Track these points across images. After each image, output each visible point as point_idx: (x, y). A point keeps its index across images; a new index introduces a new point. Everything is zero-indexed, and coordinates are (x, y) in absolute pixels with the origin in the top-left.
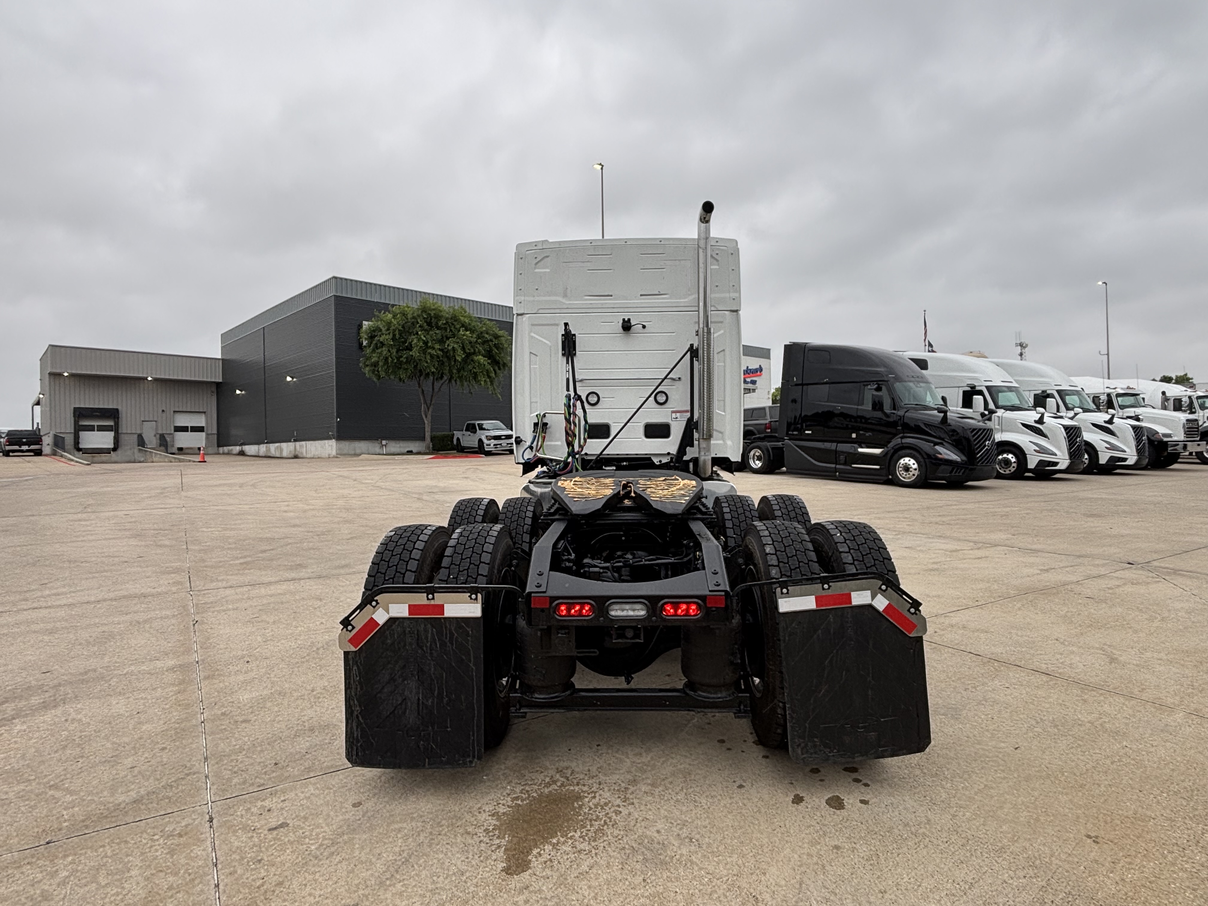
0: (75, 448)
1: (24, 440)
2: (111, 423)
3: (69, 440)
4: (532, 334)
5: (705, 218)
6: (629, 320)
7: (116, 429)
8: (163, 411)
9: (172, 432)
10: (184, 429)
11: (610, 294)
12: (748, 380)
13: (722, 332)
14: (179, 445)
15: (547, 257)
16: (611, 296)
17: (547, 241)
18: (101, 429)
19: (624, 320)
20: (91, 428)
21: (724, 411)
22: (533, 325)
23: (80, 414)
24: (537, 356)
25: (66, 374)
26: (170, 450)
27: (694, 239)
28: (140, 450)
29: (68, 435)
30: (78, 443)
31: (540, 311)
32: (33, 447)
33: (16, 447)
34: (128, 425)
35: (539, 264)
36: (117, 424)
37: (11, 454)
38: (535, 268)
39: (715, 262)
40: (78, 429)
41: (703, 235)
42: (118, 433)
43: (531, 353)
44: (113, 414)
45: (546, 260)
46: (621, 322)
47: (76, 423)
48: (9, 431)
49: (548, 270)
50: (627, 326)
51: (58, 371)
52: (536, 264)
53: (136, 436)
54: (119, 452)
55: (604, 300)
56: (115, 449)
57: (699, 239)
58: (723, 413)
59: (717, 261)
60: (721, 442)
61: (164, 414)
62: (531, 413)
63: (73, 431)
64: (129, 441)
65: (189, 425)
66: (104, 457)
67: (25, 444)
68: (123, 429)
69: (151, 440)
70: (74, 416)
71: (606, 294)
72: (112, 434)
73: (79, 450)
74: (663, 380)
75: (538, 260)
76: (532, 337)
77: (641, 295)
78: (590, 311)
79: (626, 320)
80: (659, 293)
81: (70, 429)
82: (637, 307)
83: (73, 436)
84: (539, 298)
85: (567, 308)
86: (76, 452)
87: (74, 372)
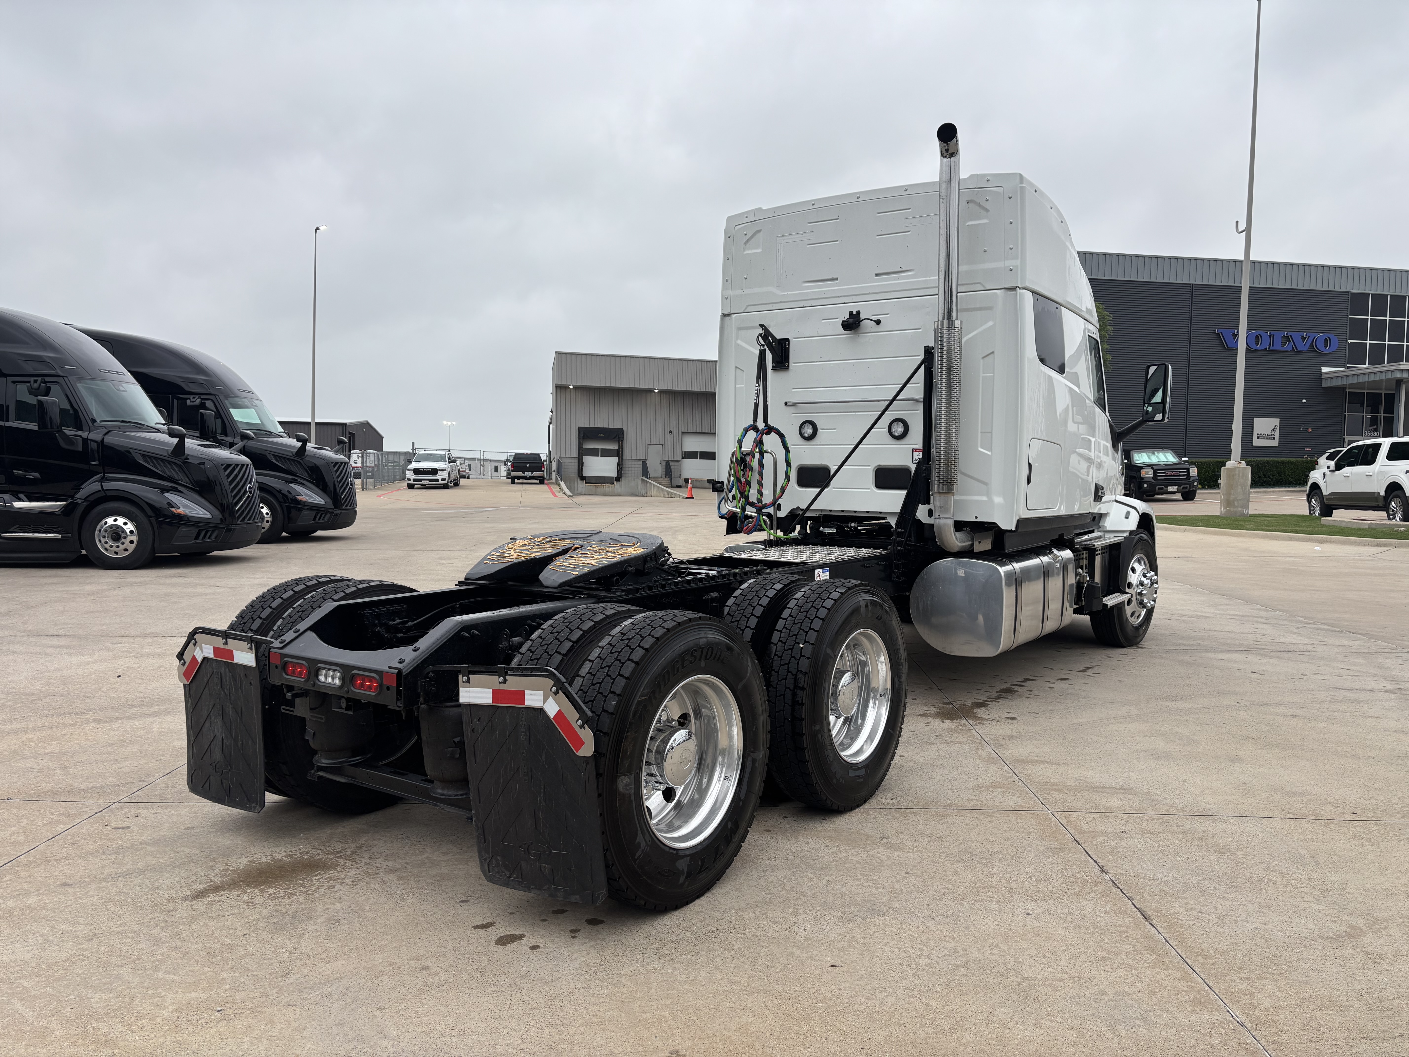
0: (579, 476)
1: (529, 465)
2: (615, 446)
3: (572, 465)
4: (740, 343)
5: (947, 150)
6: (858, 313)
7: (619, 453)
8: (671, 432)
9: (680, 458)
10: (692, 455)
11: (835, 277)
13: (991, 323)
14: (686, 475)
15: (759, 231)
16: (837, 279)
17: (760, 209)
18: (606, 453)
19: (851, 313)
20: (594, 453)
21: (990, 450)
22: (741, 329)
23: (586, 434)
24: (743, 371)
25: (571, 387)
26: (675, 482)
27: (934, 183)
28: (643, 480)
29: (570, 460)
30: (582, 469)
31: (750, 309)
32: (536, 474)
33: (520, 474)
34: (633, 450)
35: (751, 242)
36: (621, 447)
37: (516, 481)
38: (745, 249)
39: (983, 212)
40: (583, 452)
41: (945, 178)
42: (622, 459)
43: (736, 367)
44: (616, 435)
45: (758, 235)
46: (845, 317)
47: (580, 446)
48: (516, 454)
49: (759, 250)
50: (853, 323)
51: (564, 383)
52: (746, 243)
53: (640, 463)
54: (623, 481)
55: (828, 286)
56: (618, 479)
57: (940, 183)
58: (989, 453)
59: (987, 210)
60: (985, 498)
61: (671, 436)
63: (577, 456)
64: (633, 468)
65: (699, 449)
66: (607, 488)
67: (529, 469)
68: (628, 454)
69: (656, 469)
70: (579, 439)
71: (830, 277)
72: (614, 460)
73: (582, 478)
74: (891, 402)
75: (748, 237)
76: (738, 345)
77: (877, 275)
78: (809, 303)
79: (855, 313)
80: (901, 269)
81: (574, 453)
82: (870, 293)
83: (576, 461)
84: (747, 291)
85: (781, 302)
86: (579, 481)
87: (579, 384)
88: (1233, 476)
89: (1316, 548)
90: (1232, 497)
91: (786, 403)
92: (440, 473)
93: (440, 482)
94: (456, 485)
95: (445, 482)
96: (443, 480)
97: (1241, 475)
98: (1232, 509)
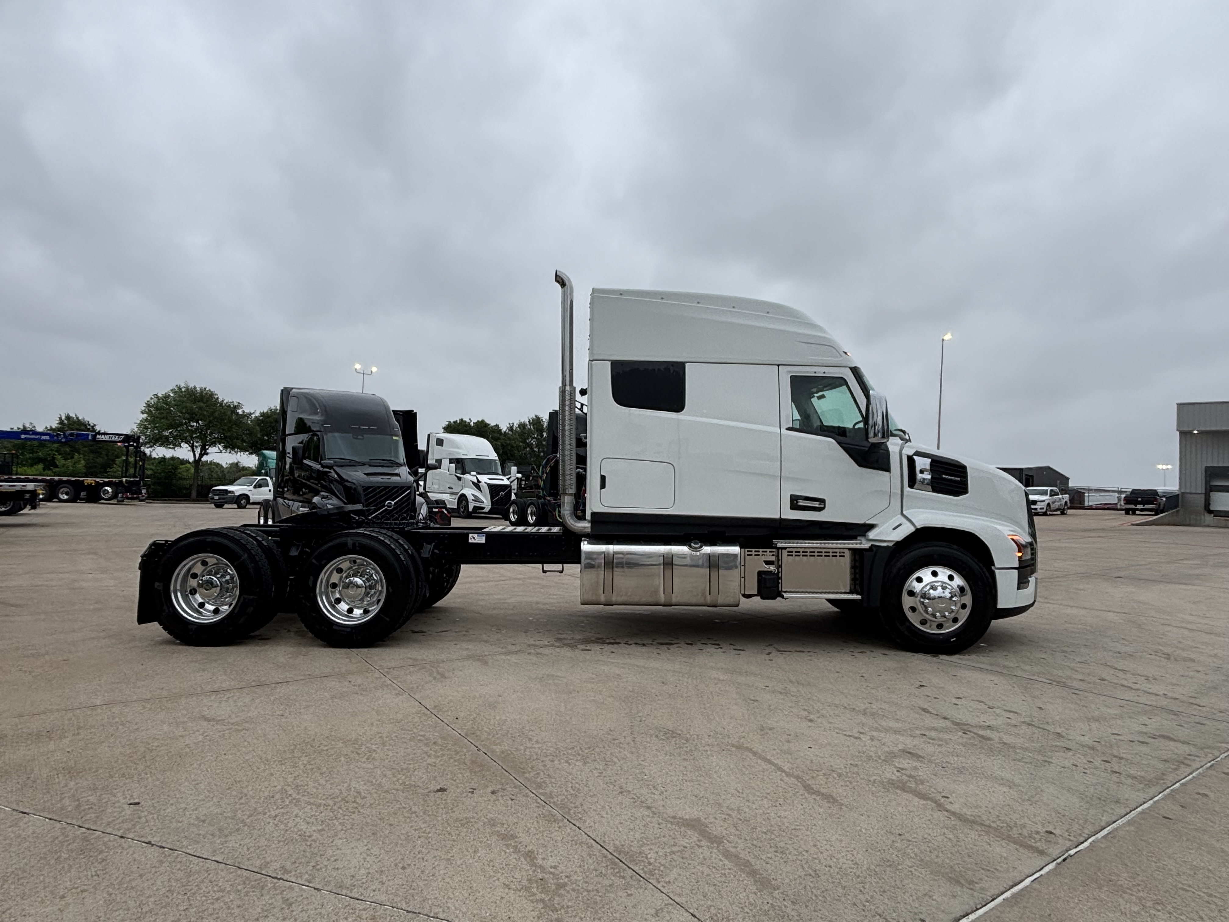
0: (1206, 510)
1: (1139, 499)
3: (1198, 500)
20: (1223, 489)
23: (1212, 473)
25: (1196, 432)
29: (1196, 496)
30: (1209, 504)
32: (1151, 507)
33: (1132, 506)
37: (1130, 512)
40: (1210, 489)
47: (1207, 482)
48: (1133, 490)
51: (1188, 429)
63: (1204, 492)
67: (1140, 503)
70: (1206, 477)
73: (1210, 512)
81: (1201, 489)
83: (1203, 496)
86: (1207, 515)
87: (1203, 429)
92: (1038, 503)
93: (1039, 510)
94: (1063, 513)
95: (1044, 510)
96: (1041, 509)
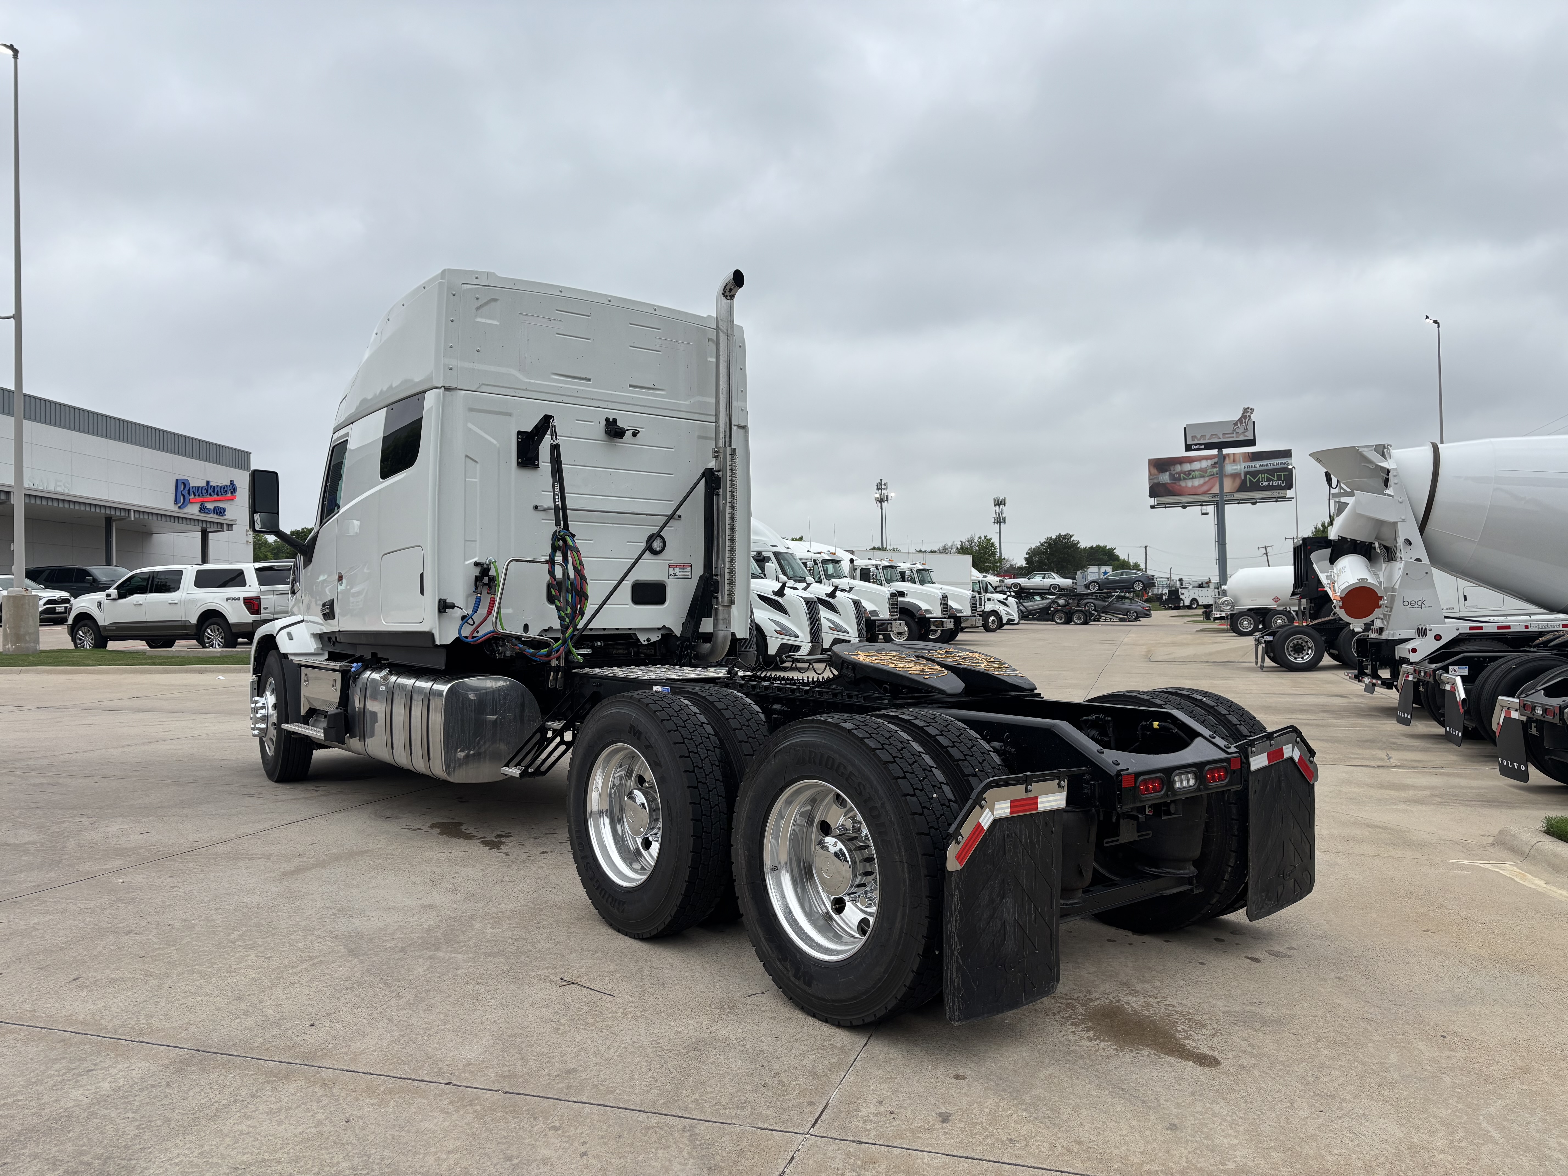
4: (470, 425)
5: (729, 293)
6: (615, 421)
11: (588, 377)
12: (210, 506)
15: (495, 300)
16: (589, 380)
17: (495, 273)
19: (607, 420)
22: (471, 410)
24: (476, 462)
27: (711, 319)
31: (484, 389)
35: (484, 309)
38: (475, 315)
41: (724, 316)
43: (467, 456)
45: (493, 304)
46: (604, 423)
49: (496, 323)
50: (614, 431)
52: (478, 309)
55: (581, 385)
62: (465, 560)
71: (583, 376)
75: (480, 303)
76: (469, 428)
77: (630, 386)
78: (560, 399)
79: (611, 420)
80: (653, 387)
82: (625, 403)
84: (481, 367)
85: (526, 390)
88: (22, 605)
89: (220, 677)
90: (22, 631)
91: (536, 507)
97: (31, 604)
98: (23, 645)
